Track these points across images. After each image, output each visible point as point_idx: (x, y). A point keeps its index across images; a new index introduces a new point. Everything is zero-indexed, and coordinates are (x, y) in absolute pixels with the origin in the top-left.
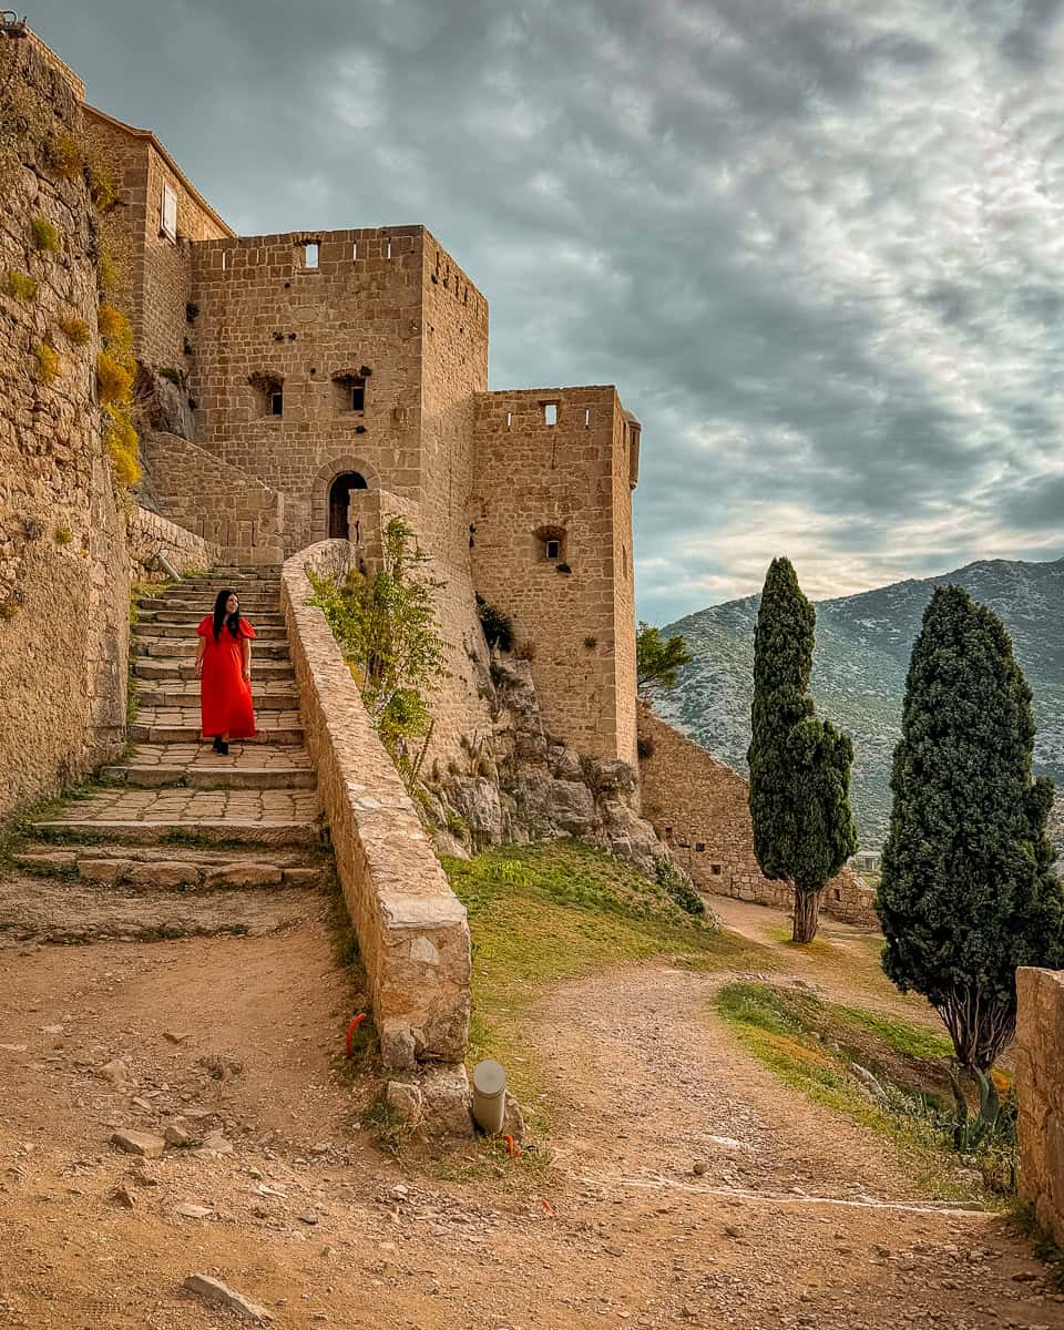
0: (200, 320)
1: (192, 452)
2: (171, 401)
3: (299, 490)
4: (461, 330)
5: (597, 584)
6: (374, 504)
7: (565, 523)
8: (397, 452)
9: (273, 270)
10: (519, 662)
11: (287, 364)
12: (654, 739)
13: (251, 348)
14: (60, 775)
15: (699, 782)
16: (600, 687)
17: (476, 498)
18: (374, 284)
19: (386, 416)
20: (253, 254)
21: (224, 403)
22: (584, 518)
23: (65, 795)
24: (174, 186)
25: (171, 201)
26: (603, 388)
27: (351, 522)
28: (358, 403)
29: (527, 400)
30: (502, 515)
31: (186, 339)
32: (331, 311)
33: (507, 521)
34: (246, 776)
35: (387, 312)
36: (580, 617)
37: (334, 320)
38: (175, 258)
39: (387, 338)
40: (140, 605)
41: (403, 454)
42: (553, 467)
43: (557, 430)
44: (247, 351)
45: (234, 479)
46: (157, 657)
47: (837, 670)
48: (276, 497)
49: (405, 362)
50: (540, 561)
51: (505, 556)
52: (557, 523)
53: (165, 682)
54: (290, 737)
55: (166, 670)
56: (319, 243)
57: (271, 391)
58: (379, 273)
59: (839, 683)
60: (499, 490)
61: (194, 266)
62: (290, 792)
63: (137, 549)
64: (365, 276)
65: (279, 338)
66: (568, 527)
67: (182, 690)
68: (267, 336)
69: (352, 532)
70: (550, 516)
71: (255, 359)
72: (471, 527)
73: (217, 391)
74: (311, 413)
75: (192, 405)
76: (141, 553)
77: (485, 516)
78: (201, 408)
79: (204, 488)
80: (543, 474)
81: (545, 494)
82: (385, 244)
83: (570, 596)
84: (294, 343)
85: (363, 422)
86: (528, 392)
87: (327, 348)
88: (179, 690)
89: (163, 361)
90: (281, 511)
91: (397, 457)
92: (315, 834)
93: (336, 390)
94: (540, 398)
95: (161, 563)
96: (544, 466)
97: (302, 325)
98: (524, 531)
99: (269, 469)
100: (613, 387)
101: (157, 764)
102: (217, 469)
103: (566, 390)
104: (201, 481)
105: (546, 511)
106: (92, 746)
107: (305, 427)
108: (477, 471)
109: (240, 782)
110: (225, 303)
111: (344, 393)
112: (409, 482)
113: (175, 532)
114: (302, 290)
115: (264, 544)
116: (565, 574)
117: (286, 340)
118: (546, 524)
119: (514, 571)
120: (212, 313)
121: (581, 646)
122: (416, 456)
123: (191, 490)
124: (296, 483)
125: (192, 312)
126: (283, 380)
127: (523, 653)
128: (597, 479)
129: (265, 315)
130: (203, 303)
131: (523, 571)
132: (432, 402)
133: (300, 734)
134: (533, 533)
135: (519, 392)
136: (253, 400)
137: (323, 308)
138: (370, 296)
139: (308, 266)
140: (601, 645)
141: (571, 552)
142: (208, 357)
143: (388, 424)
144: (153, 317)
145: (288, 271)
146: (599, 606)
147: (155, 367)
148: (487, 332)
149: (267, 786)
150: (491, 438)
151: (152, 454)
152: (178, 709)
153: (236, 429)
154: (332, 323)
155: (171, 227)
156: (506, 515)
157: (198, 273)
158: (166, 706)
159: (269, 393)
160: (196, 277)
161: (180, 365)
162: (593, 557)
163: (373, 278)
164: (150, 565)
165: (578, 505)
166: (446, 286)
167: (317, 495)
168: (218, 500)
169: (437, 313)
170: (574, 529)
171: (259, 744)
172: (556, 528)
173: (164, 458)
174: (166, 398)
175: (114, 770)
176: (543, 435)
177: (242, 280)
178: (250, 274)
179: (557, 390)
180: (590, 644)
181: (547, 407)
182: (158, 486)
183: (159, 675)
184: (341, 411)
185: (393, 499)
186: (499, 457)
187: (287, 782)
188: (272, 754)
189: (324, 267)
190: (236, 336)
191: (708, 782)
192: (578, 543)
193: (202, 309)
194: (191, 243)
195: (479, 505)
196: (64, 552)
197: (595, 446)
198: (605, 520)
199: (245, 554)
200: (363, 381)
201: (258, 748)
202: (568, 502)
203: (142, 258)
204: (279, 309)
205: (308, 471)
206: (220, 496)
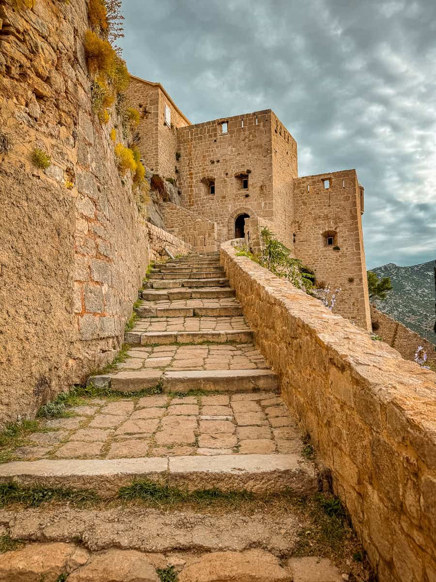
0: (181, 159)
1: (179, 209)
2: (171, 191)
3: (222, 223)
4: (287, 153)
5: (353, 254)
6: (255, 223)
7: (336, 229)
8: (263, 203)
9: (210, 135)
10: (319, 290)
11: (216, 172)
12: (379, 321)
13: (202, 167)
14: (36, 393)
15: (402, 340)
16: (357, 300)
17: (295, 222)
18: (251, 136)
19: (258, 189)
20: (201, 130)
21: (192, 191)
22: (345, 226)
23: (41, 415)
24: (169, 106)
25: (168, 111)
26: (350, 171)
27: (246, 232)
28: (245, 185)
29: (316, 179)
30: (307, 228)
31: (176, 167)
32: (234, 149)
33: (310, 230)
34: (215, 381)
35: (257, 146)
36: (345, 269)
37: (235, 152)
38: (170, 134)
39: (257, 157)
40: (154, 267)
41: (266, 204)
42: (329, 206)
43: (330, 190)
44: (201, 170)
45: (197, 218)
46: (157, 289)
47: (420, 291)
48: (214, 224)
49: (265, 165)
50: (325, 246)
51: (310, 245)
52: (333, 229)
53: (159, 302)
54: (244, 338)
55: (160, 295)
56: (227, 122)
57: (210, 184)
58: (253, 131)
59: (421, 296)
60: (306, 217)
61: (178, 138)
62: (256, 397)
63: (155, 245)
64: (247, 133)
65: (213, 162)
66: (338, 230)
67: (168, 306)
68: (208, 162)
69: (246, 236)
70: (329, 227)
71: (203, 172)
72: (294, 234)
73: (189, 186)
74: (227, 191)
75: (179, 193)
76: (157, 247)
77: (299, 229)
78: (183, 194)
79: (184, 223)
80: (325, 209)
81: (326, 217)
82: (255, 119)
83: (340, 260)
84: (219, 164)
85: (248, 192)
86: (317, 176)
87: (233, 164)
88: (166, 306)
89: (167, 175)
90: (216, 231)
91: (263, 205)
92: (311, 481)
93: (237, 181)
94: (322, 177)
95: (166, 251)
96: (325, 206)
97: (222, 156)
98: (318, 234)
99: (210, 216)
100: (355, 170)
101: (139, 369)
102: (189, 215)
103: (333, 173)
104: (183, 221)
105: (327, 225)
106: (79, 359)
107: (224, 197)
108: (296, 211)
109: (210, 387)
110: (191, 151)
111: (240, 182)
112: (269, 215)
113: (172, 238)
114: (221, 142)
115: (209, 244)
116: (336, 251)
117: (216, 163)
118: (327, 230)
119: (314, 251)
120: (186, 156)
121: (347, 282)
122: (271, 204)
123: (179, 225)
124: (221, 220)
125: (178, 156)
126: (215, 179)
127: (320, 286)
128: (350, 209)
129: (207, 154)
130: (182, 152)
131: (318, 251)
132: (277, 181)
133: (250, 334)
134: (322, 234)
135: (313, 176)
136: (203, 189)
137: (230, 148)
138: (249, 141)
139: (223, 132)
140: (356, 281)
141: (339, 241)
142: (185, 173)
143: (259, 192)
144: (162, 157)
145: (215, 135)
146: (354, 264)
147: (164, 177)
148: (297, 155)
149: (235, 389)
150: (300, 196)
151: (164, 211)
152: (164, 319)
153: (196, 201)
154: (234, 153)
155: (168, 121)
156: (309, 228)
157: (180, 140)
158: (157, 317)
159: (209, 186)
160: (179, 142)
161: (174, 177)
162: (350, 242)
163: (250, 133)
164: (161, 253)
165: (341, 220)
166: (280, 134)
167: (229, 224)
168: (190, 228)
169: (278, 145)
170: (340, 231)
171: (220, 343)
172: (331, 231)
173: (168, 213)
174: (168, 189)
175: (98, 379)
176: (324, 193)
177: (197, 141)
178: (200, 138)
179: (329, 174)
180: (351, 280)
181: (325, 181)
182: (165, 224)
183: (156, 298)
184: (239, 189)
185: (263, 221)
186: (305, 204)
187: (252, 386)
188: (231, 353)
189: (230, 131)
190: (195, 164)
191: (406, 340)
192: (343, 237)
193: (182, 155)
194: (177, 129)
195: (297, 225)
196: (42, 176)
197: (348, 195)
198: (354, 226)
199: (202, 249)
200: (248, 176)
201: (221, 347)
202: (337, 220)
203: (157, 133)
204: (212, 151)
205: (226, 215)
206: (191, 226)
